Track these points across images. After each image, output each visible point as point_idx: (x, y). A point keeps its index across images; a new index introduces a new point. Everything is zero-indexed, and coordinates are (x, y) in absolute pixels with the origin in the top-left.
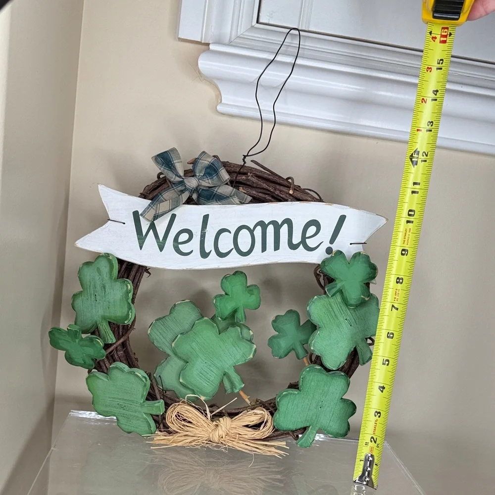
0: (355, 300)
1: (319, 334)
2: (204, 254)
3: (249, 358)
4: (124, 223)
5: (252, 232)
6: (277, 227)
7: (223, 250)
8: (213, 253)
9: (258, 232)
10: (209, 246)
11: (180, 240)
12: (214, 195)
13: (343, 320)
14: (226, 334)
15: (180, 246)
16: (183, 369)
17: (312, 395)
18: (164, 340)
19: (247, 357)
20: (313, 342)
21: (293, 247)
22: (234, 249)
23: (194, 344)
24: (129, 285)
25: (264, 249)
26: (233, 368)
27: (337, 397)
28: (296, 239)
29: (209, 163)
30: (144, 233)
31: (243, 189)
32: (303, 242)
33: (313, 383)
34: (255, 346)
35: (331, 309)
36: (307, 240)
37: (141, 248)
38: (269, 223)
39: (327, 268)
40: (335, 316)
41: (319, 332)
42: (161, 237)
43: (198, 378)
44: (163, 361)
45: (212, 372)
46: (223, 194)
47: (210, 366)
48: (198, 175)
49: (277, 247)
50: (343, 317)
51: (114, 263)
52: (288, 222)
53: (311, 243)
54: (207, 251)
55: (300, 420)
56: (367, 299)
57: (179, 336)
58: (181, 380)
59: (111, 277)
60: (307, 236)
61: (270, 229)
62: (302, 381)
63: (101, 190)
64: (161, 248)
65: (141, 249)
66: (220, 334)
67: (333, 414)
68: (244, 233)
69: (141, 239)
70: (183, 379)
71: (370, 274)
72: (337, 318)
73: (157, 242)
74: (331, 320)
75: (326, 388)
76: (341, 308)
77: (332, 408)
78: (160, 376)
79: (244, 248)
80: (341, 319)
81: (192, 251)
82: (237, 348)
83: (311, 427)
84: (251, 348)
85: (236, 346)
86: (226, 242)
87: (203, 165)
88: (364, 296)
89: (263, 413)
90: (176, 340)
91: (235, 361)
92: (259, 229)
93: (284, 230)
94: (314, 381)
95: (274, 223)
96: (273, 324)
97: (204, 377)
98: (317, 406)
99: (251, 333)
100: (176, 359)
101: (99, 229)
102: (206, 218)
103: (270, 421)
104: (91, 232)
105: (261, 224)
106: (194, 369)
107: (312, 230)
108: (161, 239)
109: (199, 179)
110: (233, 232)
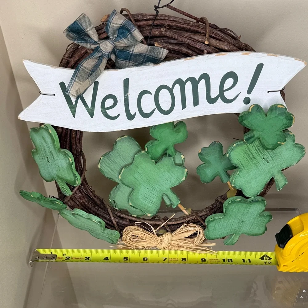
0: (272, 146)
1: (238, 174)
2: (131, 117)
3: (182, 180)
4: (54, 95)
5: (171, 91)
6: (195, 82)
7: (146, 111)
8: (138, 114)
9: (177, 89)
10: (134, 109)
11: (106, 106)
12: (131, 56)
13: (260, 159)
14: (161, 163)
15: (107, 111)
16: (130, 194)
17: (234, 217)
18: (112, 172)
19: (181, 180)
20: (233, 181)
21: (211, 101)
22: (156, 109)
23: (136, 175)
24: (70, 158)
25: (184, 106)
26: (170, 190)
27: (256, 214)
28: (214, 93)
29: (120, 26)
30: (74, 103)
31: (158, 44)
32: (221, 95)
33: (234, 210)
34: (186, 170)
35: (249, 153)
36: (224, 93)
37: (74, 116)
38: (187, 80)
39: (245, 122)
40: (254, 157)
41: (238, 172)
42: (89, 104)
43: (143, 201)
44: (114, 189)
45: (153, 195)
46: (140, 52)
47: (151, 190)
48: (111, 38)
49: (196, 103)
50: (261, 157)
51: (53, 136)
52: (205, 77)
53: (228, 95)
54: (133, 113)
55: (225, 232)
56: (282, 144)
57: (123, 169)
58: (130, 204)
59: (55, 148)
60: (224, 89)
61: (189, 86)
62: (226, 210)
63: (27, 65)
64: (92, 115)
65: (74, 118)
66: (156, 164)
67: (253, 224)
68: (164, 93)
69: (73, 108)
70: (131, 203)
71: (287, 124)
72: (255, 159)
73: (87, 110)
74: (249, 161)
75: (246, 211)
76: (259, 150)
77: (252, 221)
78: (114, 200)
79: (166, 106)
80: (259, 159)
81: (119, 115)
82: (172, 174)
83: (235, 234)
84: (183, 173)
85: (171, 172)
86: (148, 104)
87: (114, 29)
88: (281, 142)
89: (196, 229)
90: (121, 174)
91: (171, 184)
92: (177, 87)
93: (202, 85)
94: (236, 208)
95: (192, 79)
96: (200, 156)
97: (148, 200)
98: (239, 222)
99: (183, 157)
100: (124, 186)
101: (35, 102)
102: (126, 82)
103: (202, 233)
104: (28, 106)
105: (179, 82)
106: (139, 194)
107: (229, 82)
108: (90, 106)
109: (113, 42)
110: (153, 93)
